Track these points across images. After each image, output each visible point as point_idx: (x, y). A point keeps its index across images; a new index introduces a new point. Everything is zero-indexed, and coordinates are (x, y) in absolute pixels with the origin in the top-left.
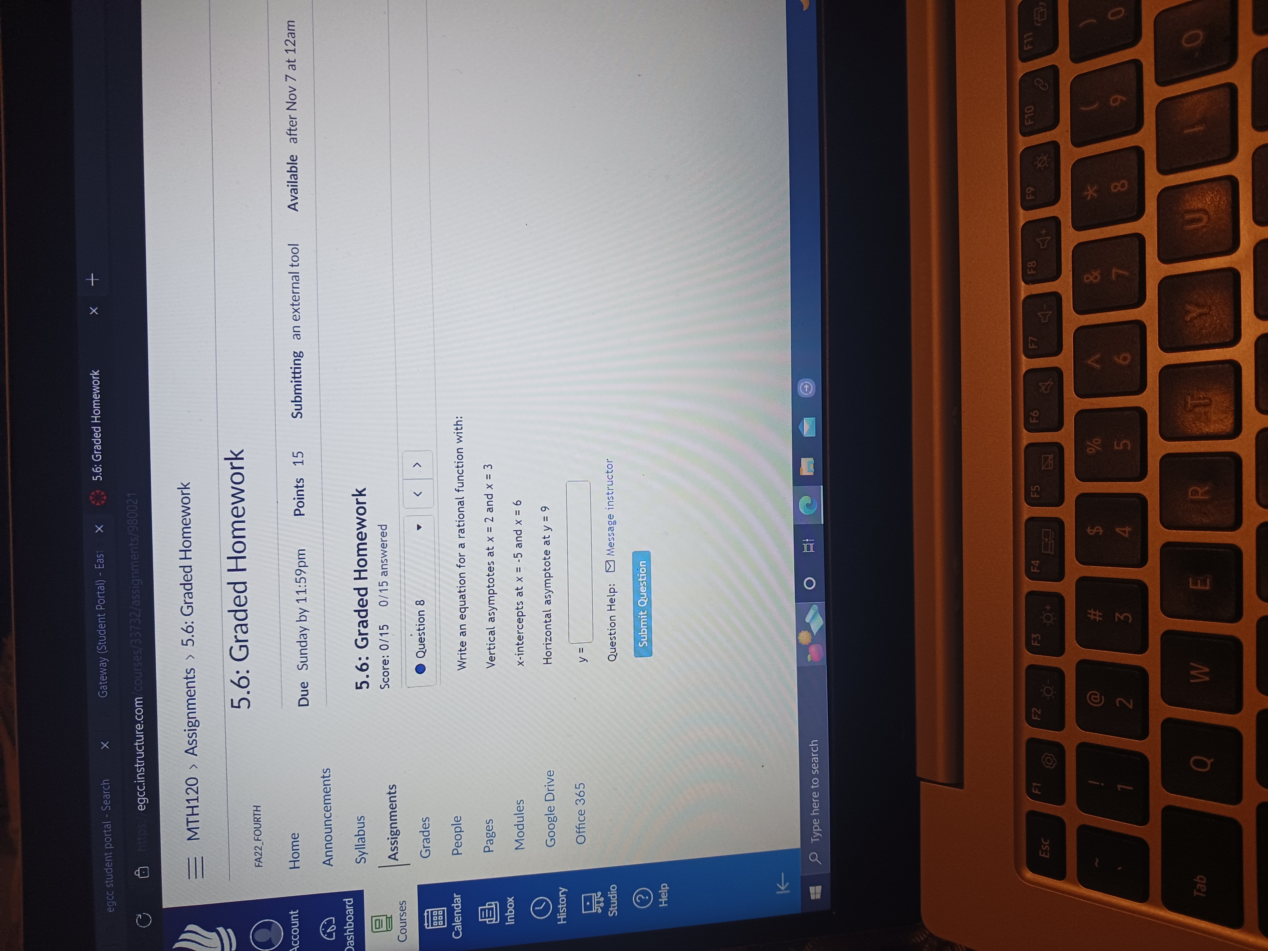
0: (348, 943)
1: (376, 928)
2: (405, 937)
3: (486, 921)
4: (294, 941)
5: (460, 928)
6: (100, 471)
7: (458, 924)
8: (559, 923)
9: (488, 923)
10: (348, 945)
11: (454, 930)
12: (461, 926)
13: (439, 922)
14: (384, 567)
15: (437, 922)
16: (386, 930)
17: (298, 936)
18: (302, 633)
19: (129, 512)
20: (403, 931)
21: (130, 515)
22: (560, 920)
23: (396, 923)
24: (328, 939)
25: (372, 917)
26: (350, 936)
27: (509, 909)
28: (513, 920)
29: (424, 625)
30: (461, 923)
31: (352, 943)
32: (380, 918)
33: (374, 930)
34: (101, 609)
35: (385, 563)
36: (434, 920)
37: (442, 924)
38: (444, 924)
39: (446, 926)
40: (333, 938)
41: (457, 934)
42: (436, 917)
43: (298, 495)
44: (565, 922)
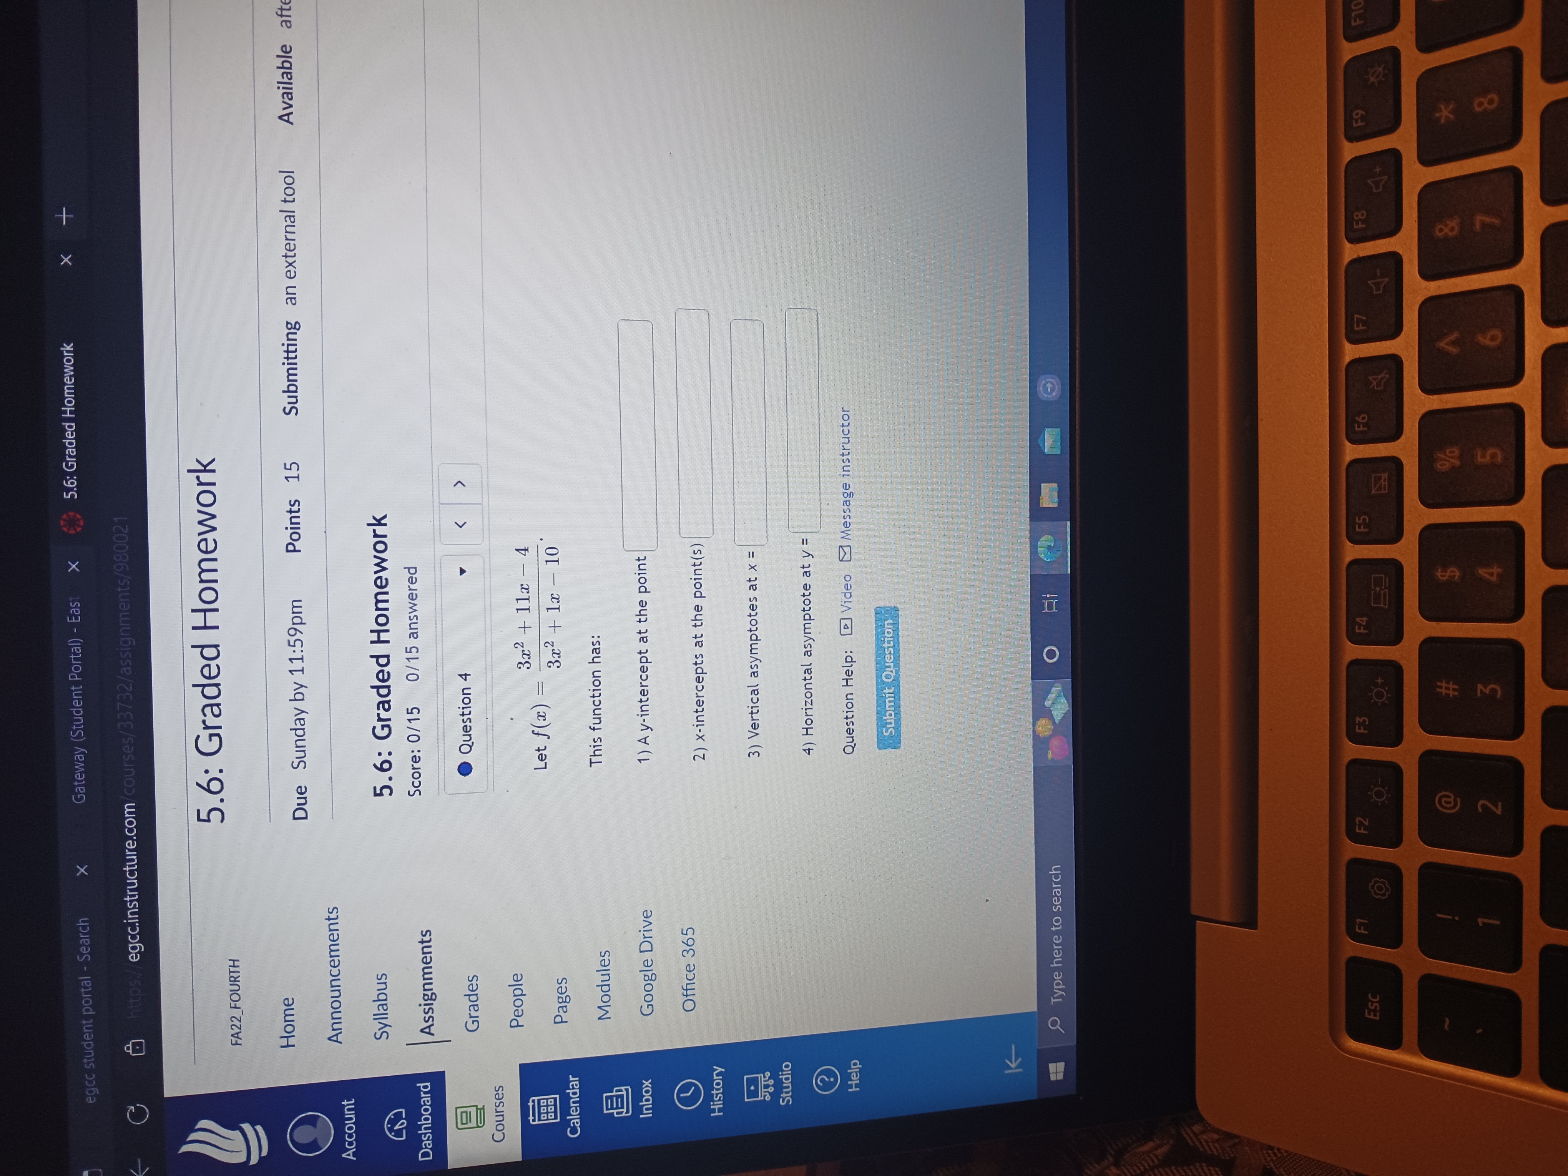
0: (423, 1143)
1: (462, 1124)
2: (502, 1135)
3: (613, 1113)
4: (349, 1142)
5: (577, 1123)
6: (74, 486)
7: (575, 1118)
8: (712, 1115)
9: (616, 1115)
10: (424, 1147)
11: (570, 1126)
12: (578, 1120)
13: (549, 1115)
15: (546, 1115)
16: (476, 1125)
17: (354, 1134)
19: (117, 543)
20: (500, 1127)
21: (118, 548)
22: (714, 1111)
23: (490, 1117)
24: (396, 1139)
25: (457, 1108)
26: (425, 1134)
27: (645, 1096)
28: (651, 1111)
30: (579, 1117)
31: (429, 1144)
32: (468, 1109)
33: (460, 1126)
34: (77, 679)
36: (542, 1111)
37: (553, 1117)
38: (556, 1118)
39: (558, 1120)
40: (403, 1137)
41: (574, 1131)
42: (545, 1108)
44: (721, 1114)
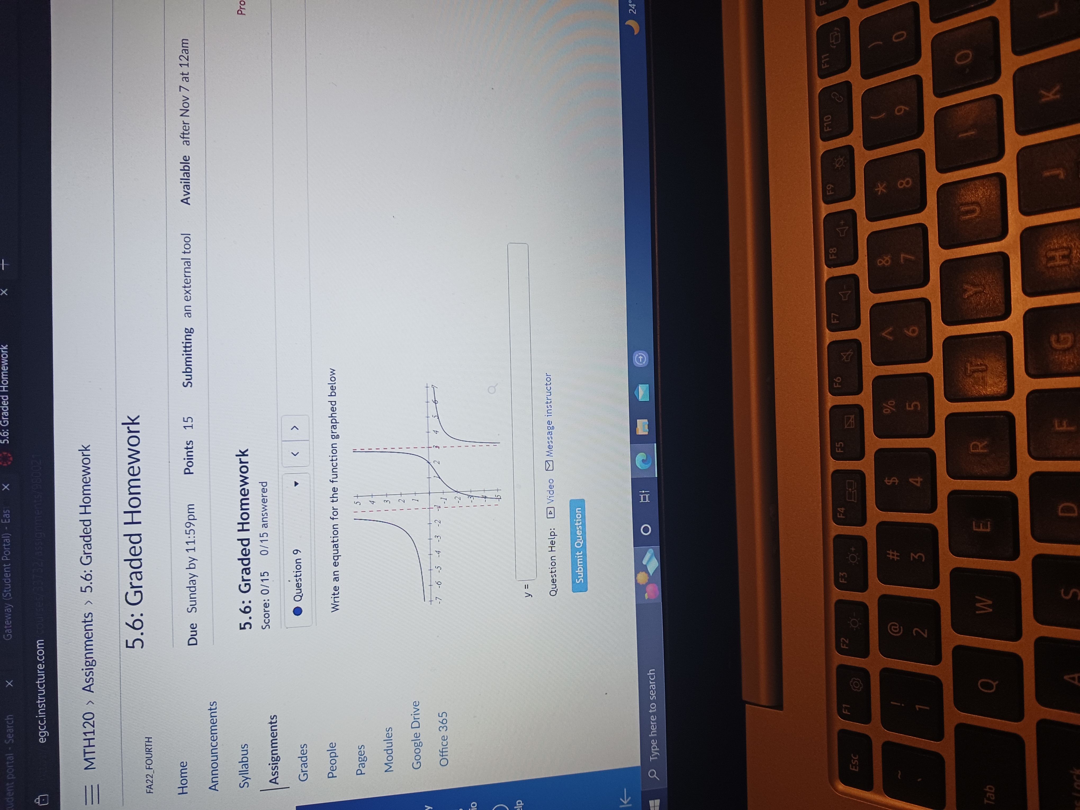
14: (264, 520)
18: (192, 579)
29: (301, 571)
35: (265, 516)
43: (188, 456)
